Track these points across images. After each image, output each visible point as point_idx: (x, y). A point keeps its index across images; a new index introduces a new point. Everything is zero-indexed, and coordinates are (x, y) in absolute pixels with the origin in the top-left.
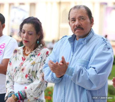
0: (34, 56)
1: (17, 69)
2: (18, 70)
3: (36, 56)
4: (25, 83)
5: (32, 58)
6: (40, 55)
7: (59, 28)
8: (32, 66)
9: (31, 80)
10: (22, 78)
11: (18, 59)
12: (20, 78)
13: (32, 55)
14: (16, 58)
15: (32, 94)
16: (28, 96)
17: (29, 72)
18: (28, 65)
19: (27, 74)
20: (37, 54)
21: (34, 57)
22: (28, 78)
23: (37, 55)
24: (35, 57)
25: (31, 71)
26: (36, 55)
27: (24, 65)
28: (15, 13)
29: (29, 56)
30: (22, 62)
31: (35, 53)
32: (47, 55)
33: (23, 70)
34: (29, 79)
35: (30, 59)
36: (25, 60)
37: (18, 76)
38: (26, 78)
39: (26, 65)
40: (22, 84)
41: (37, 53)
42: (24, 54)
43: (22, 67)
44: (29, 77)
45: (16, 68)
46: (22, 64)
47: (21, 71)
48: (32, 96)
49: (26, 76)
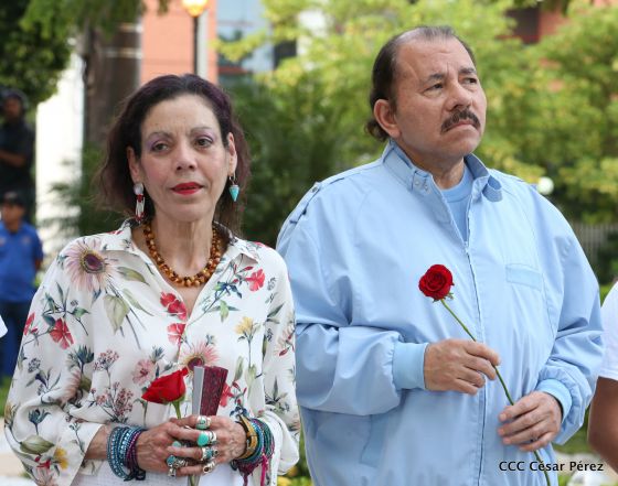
0: (234, 288)
2: (168, 367)
3: (243, 287)
8: (245, 341)
9: (246, 413)
13: (223, 286)
17: (238, 373)
19: (229, 384)
20: (241, 274)
21: (234, 294)
24: (240, 295)
25: (245, 365)
26: (240, 279)
31: (231, 272)
34: (237, 409)
35: (218, 304)
38: (223, 404)
39: (212, 338)
41: (238, 271)
44: (237, 397)
45: (157, 352)
46: (180, 333)
49: (224, 396)
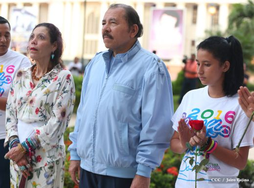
0: (49, 81)
1: (23, 101)
2: (25, 102)
3: (51, 82)
4: (35, 122)
5: (45, 84)
6: (57, 80)
7: (84, 40)
8: (46, 96)
9: (45, 117)
10: (30, 114)
11: (24, 86)
12: (28, 113)
13: (46, 80)
14: (21, 83)
15: (48, 141)
16: (43, 144)
17: (41, 105)
18: (39, 95)
19: (39, 108)
20: (53, 77)
21: (48, 83)
22: (40, 114)
23: (53, 80)
25: (44, 103)
27: (33, 94)
28: (17, 17)
29: (40, 82)
30: (31, 90)
31: (49, 76)
32: (68, 80)
33: (31, 102)
34: (42, 115)
35: (43, 85)
36: (34, 86)
37: (24, 112)
38: (37, 114)
39: (36, 95)
40: (31, 123)
42: (34, 77)
43: (31, 98)
44: (41, 112)
45: (21, 98)
46: (30, 93)
47: (29, 104)
48: (48, 144)
49: (37, 111)
